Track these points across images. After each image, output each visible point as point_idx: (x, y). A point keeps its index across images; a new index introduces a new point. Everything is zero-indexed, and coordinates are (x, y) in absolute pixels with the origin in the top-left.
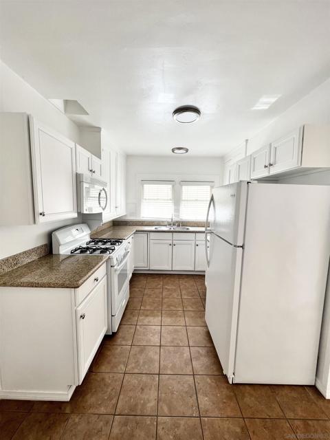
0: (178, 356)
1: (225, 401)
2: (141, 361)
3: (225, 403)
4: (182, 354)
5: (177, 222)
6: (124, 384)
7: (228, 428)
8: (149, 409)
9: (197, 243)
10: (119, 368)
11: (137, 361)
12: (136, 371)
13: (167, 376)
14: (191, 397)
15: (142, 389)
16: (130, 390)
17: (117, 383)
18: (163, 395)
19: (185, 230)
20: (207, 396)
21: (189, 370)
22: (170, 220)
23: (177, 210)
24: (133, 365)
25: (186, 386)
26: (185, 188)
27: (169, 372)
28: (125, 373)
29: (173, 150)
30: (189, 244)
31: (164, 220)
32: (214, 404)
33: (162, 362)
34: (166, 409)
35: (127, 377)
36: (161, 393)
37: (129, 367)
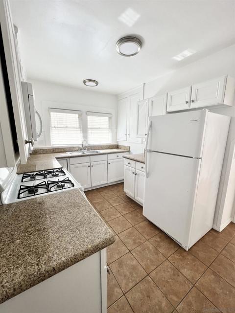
0: (148, 252)
1: (194, 264)
2: (128, 273)
3: (195, 265)
4: (148, 248)
5: (86, 147)
6: (132, 305)
7: (209, 279)
8: (166, 308)
9: (109, 162)
10: (116, 294)
11: (125, 275)
12: (131, 285)
13: (154, 272)
14: (179, 276)
15: (148, 296)
16: (142, 306)
17: (127, 309)
18: (164, 288)
19: (95, 153)
20: (185, 268)
21: (162, 258)
22: (81, 146)
23: (85, 137)
24: (125, 281)
25: (170, 270)
26: (89, 118)
27: (153, 268)
28: (124, 295)
29: (85, 82)
30: (103, 164)
31: (75, 146)
32: (192, 270)
33: (141, 263)
34: (175, 299)
35: (128, 296)
36: (162, 289)
37: (123, 285)
